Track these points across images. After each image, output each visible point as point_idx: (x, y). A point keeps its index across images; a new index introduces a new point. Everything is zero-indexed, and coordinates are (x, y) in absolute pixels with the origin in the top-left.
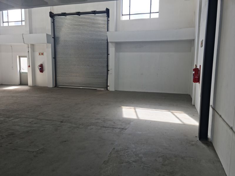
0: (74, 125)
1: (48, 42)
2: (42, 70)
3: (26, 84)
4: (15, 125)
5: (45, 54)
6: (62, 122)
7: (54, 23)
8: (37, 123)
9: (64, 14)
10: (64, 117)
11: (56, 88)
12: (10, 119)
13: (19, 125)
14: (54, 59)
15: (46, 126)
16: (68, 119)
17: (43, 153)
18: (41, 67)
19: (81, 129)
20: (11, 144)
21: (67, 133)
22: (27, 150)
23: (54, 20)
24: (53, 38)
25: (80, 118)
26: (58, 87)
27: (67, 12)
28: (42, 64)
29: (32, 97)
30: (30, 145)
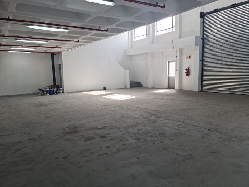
0: (224, 136)
1: (196, 44)
2: (188, 74)
3: (174, 88)
4: (165, 126)
5: (192, 57)
6: (209, 130)
7: (204, 23)
8: (184, 127)
9: (216, 11)
10: (212, 125)
11: (202, 92)
12: (161, 120)
13: (168, 127)
14: (201, 62)
15: (193, 132)
16: (218, 128)
17: (191, 159)
18: (187, 71)
19: (234, 142)
20: (162, 142)
21: (216, 143)
22: (176, 152)
23: (204, 19)
24: (201, 39)
25: (232, 129)
26: (204, 91)
27: (219, 8)
28: (189, 68)
29: (179, 100)
30: (179, 148)
